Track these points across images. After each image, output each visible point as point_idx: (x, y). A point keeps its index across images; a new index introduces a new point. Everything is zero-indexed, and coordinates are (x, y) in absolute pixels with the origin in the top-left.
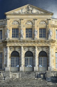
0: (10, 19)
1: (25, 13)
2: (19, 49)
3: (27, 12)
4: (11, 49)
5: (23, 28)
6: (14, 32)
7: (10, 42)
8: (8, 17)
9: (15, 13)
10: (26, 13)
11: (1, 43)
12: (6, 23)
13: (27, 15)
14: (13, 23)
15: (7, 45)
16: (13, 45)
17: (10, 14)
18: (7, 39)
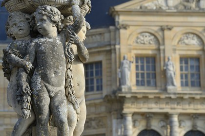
0: (129, 26)
1: (176, 7)
2: (163, 124)
3: (185, 7)
4: (137, 123)
5: (173, 55)
6: (142, 69)
7: (135, 98)
8: (121, 19)
9: (146, 8)
10: (181, 8)
11: (100, 104)
12: (115, 39)
13: (183, 16)
14: (138, 38)
15: (125, 111)
16: (144, 108)
17: (129, 13)
18: (124, 88)
